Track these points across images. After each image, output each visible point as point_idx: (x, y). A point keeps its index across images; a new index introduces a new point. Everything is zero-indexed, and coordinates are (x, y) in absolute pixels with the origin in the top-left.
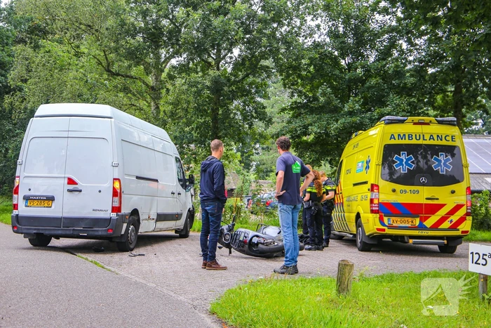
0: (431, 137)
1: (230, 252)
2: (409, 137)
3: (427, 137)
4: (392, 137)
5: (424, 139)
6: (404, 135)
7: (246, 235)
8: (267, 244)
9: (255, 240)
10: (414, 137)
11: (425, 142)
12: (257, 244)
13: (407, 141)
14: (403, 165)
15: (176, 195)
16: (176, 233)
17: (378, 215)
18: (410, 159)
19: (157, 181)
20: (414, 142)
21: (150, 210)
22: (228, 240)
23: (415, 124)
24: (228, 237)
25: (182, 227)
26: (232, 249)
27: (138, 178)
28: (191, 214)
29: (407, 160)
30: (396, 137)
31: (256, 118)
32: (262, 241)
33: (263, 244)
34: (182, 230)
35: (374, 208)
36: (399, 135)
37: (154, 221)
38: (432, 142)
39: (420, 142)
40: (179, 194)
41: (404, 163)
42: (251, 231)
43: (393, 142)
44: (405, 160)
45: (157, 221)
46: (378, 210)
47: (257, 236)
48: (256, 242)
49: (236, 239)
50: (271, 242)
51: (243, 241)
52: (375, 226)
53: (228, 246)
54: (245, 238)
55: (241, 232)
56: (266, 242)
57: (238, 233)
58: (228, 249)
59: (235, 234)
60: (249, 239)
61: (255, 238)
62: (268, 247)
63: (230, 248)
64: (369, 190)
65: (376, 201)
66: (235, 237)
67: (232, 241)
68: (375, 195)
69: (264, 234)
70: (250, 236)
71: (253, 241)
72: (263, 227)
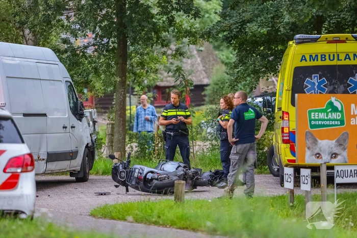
0: (347, 57)
1: (127, 190)
2: (322, 58)
3: (342, 57)
4: (303, 58)
5: (338, 60)
6: (317, 56)
7: (141, 171)
8: (161, 179)
9: (149, 176)
10: (327, 57)
11: (340, 63)
12: (152, 179)
13: (319, 63)
14: (315, 90)
15: (69, 129)
16: (71, 176)
17: (289, 145)
18: (324, 81)
19: (45, 115)
20: (328, 62)
21: (40, 149)
22: (123, 178)
23: (329, 42)
24: (123, 175)
25: (78, 168)
26: (129, 187)
27: (25, 115)
28: (90, 152)
29: (320, 84)
30: (308, 58)
31: (178, 11)
32: (156, 177)
33: (157, 179)
34: (79, 171)
35: (285, 138)
36: (311, 56)
37: (44, 161)
38: (347, 62)
39: (334, 63)
40: (73, 127)
41: (316, 87)
42: (146, 168)
43: (304, 64)
44: (317, 84)
45: (47, 161)
46: (289, 140)
47: (152, 172)
48: (150, 178)
49: (131, 176)
50: (165, 177)
51: (138, 178)
52: (286, 157)
53: (124, 184)
54: (139, 174)
55: (135, 169)
56: (160, 178)
57: (133, 170)
58: (125, 188)
59: (130, 171)
60: (144, 175)
61: (150, 173)
62: (161, 182)
63: (127, 186)
64: (280, 118)
65: (286, 130)
66: (130, 174)
67: (128, 178)
68: (286, 123)
69: (161, 170)
70: (145, 172)
71: (147, 177)
72: (162, 163)
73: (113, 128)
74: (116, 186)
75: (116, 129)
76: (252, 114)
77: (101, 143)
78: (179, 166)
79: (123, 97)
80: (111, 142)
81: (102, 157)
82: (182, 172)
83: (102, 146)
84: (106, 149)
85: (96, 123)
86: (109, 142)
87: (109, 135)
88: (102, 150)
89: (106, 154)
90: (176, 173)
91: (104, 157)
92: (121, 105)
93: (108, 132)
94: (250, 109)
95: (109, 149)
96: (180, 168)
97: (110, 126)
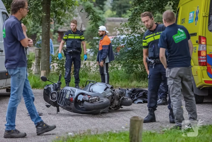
1: (58, 110)
7: (72, 93)
8: (92, 102)
9: (81, 98)
12: (83, 101)
16: (7, 91)
17: (206, 68)
22: (55, 99)
24: (55, 96)
26: (60, 107)
32: (87, 99)
33: (88, 101)
35: (202, 61)
42: (77, 89)
46: (206, 62)
47: (83, 94)
48: (81, 100)
49: (62, 98)
50: (96, 99)
51: (69, 99)
52: (203, 78)
53: (55, 104)
54: (70, 96)
55: (67, 90)
56: (91, 100)
57: (64, 92)
58: (56, 108)
59: (61, 92)
60: (75, 97)
61: (81, 95)
62: (93, 104)
63: (58, 107)
64: (197, 42)
65: (203, 54)
66: (61, 95)
67: (59, 100)
68: (203, 47)
69: (90, 91)
70: (76, 94)
71: (78, 99)
72: (90, 84)
73: (40, 52)
74: (48, 106)
75: (43, 53)
76: (182, 35)
77: (32, 63)
78: (107, 88)
79: (48, 29)
80: (38, 62)
81: (32, 74)
82: (110, 94)
83: (31, 65)
84: (35, 67)
85: (28, 49)
86: (37, 63)
87: (37, 57)
88: (32, 69)
89: (35, 72)
90: (105, 94)
91: (33, 73)
92: (46, 35)
93: (36, 55)
94: (179, 29)
95: (37, 68)
96: (108, 90)
97: (38, 51)
